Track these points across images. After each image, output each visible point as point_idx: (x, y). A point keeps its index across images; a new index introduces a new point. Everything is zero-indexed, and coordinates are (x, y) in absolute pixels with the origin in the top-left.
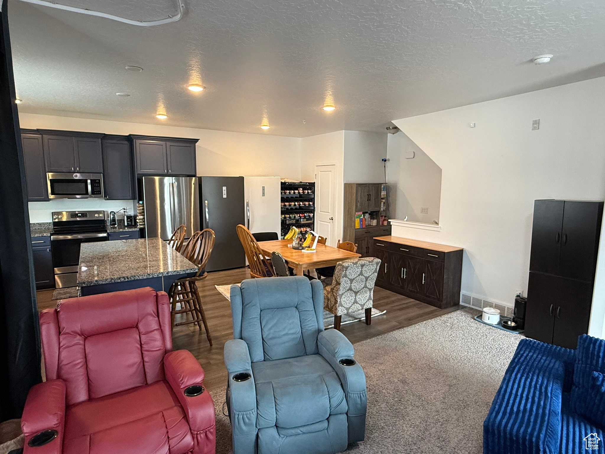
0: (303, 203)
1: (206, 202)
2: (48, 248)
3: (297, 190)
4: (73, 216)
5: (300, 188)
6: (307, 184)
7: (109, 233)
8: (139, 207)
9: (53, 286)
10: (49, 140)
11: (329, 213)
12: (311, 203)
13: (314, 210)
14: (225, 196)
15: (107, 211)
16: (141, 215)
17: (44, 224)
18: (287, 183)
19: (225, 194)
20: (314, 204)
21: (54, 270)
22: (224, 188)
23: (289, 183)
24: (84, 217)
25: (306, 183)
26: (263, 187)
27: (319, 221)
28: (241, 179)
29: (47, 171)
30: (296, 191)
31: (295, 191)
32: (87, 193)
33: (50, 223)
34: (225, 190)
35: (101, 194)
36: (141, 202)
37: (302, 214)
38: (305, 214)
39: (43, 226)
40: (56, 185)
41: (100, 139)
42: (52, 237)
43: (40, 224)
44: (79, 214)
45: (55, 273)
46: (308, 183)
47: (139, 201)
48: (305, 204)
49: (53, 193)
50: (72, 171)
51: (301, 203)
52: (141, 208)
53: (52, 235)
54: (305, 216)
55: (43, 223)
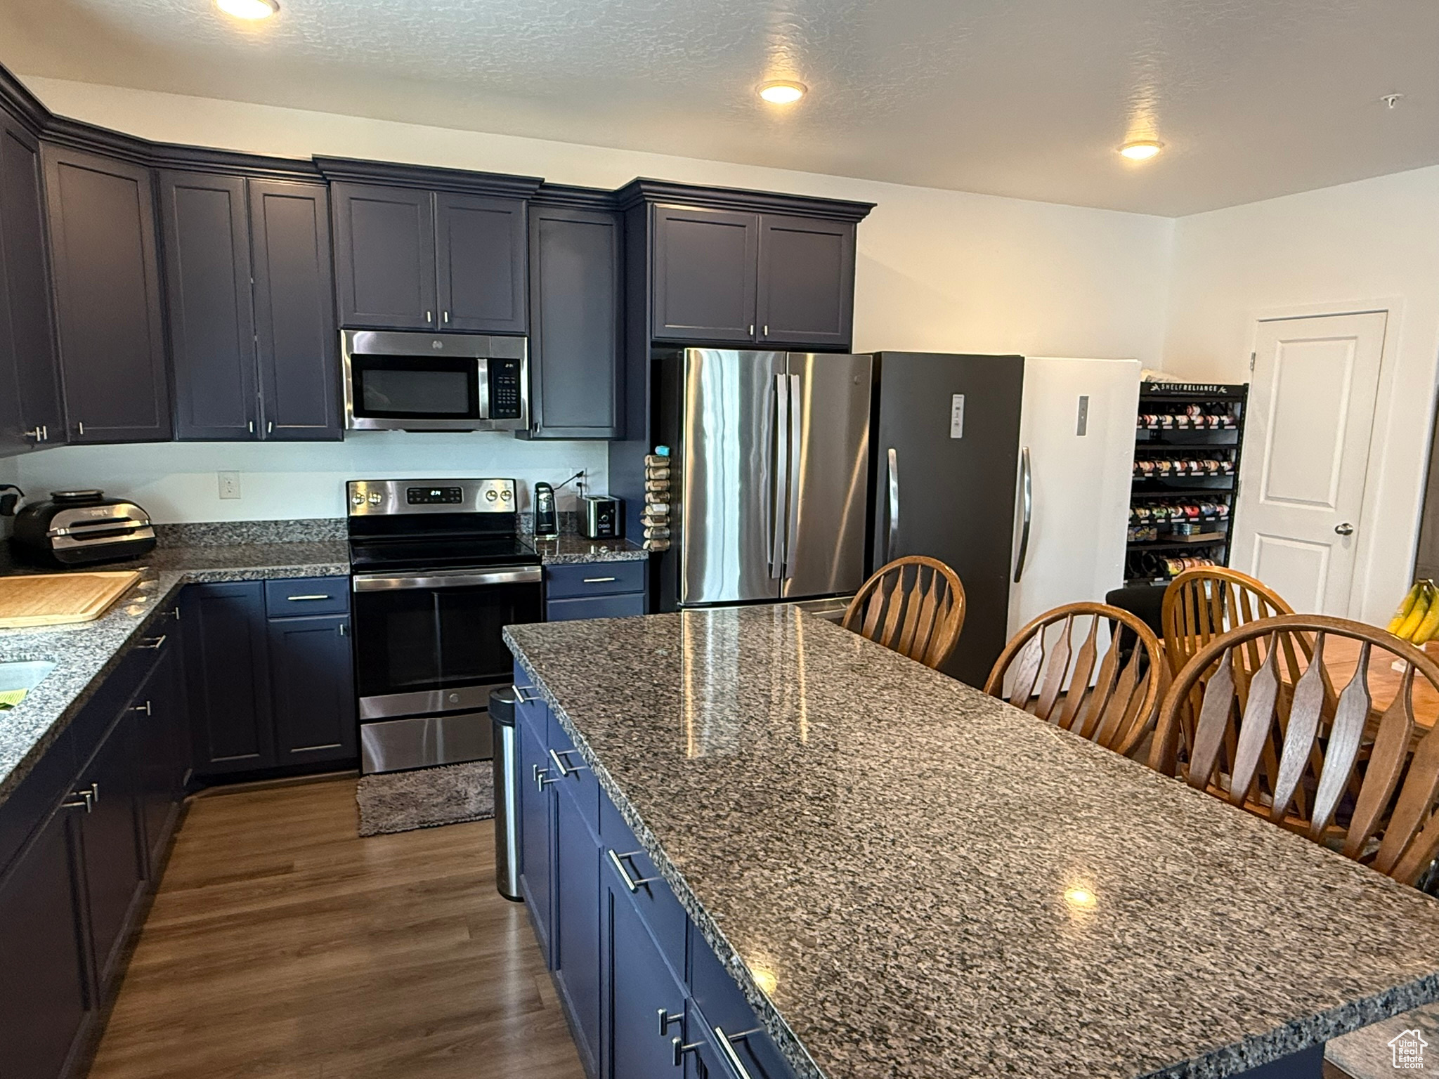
0: (1199, 465)
1: (892, 452)
2: (339, 621)
3: (1182, 412)
4: (415, 496)
5: (1191, 404)
6: (1223, 390)
7: (548, 569)
8: (657, 469)
9: (354, 762)
10: (353, 201)
11: (1328, 505)
12: (1226, 465)
13: (1234, 492)
14: (957, 432)
15: (522, 482)
16: (662, 501)
17: (319, 526)
18: (1153, 384)
19: (957, 424)
20: (1236, 468)
21: (357, 704)
22: (958, 401)
23: (1160, 385)
24: (451, 502)
25: (1219, 387)
26: (1081, 398)
27: (1258, 537)
28: (1016, 364)
29: (342, 325)
30: (1182, 419)
31: (1179, 418)
32: (473, 412)
33: (338, 521)
34: (958, 409)
35: (519, 416)
36: (662, 451)
37: (1192, 505)
38: (1203, 508)
39: (315, 531)
40: (369, 375)
41: (524, 203)
42: (356, 579)
43: (305, 525)
44: (436, 489)
45: (362, 718)
46: (1225, 387)
47: (653, 445)
48: (1205, 470)
49: (359, 412)
50: (425, 326)
51: (1194, 465)
52: (664, 472)
53: (356, 570)
54: (1201, 515)
55: (314, 520)
